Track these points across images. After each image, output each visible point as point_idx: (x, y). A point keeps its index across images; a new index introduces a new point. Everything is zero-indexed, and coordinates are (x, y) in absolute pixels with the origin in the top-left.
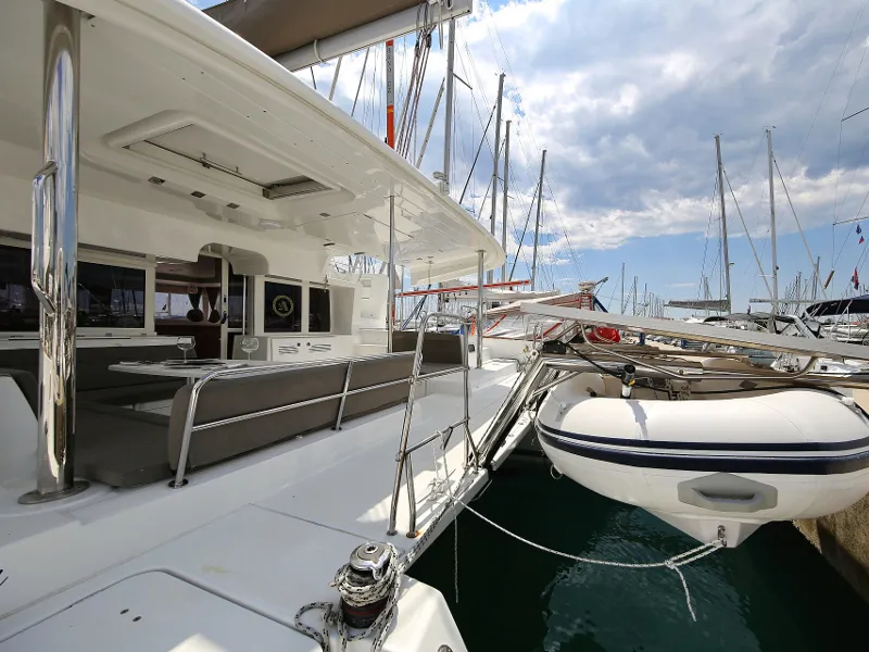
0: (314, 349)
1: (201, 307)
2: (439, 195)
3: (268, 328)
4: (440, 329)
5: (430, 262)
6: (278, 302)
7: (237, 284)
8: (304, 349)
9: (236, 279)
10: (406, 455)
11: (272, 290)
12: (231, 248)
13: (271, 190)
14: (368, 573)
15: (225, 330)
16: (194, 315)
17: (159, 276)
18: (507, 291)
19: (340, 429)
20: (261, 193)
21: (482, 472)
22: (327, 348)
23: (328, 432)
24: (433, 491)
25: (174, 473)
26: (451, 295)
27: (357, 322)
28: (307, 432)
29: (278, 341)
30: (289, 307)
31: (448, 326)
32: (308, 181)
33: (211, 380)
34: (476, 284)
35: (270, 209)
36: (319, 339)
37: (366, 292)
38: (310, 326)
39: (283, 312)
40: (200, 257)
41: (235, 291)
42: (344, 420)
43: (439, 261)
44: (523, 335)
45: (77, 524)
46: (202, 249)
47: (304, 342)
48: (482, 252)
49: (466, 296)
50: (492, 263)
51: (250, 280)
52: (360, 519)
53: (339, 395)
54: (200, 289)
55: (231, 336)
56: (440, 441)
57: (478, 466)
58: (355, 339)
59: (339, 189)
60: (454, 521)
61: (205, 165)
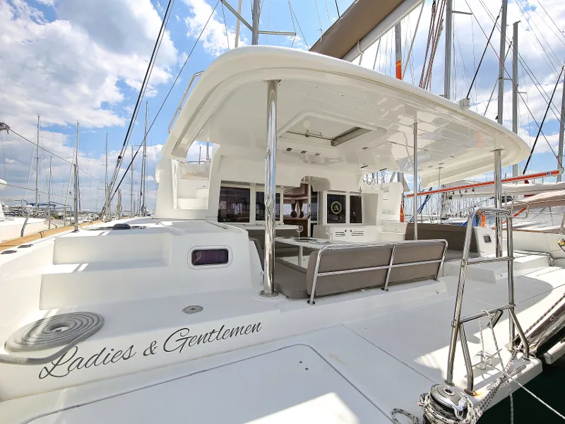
0: (354, 234)
1: (296, 210)
2: (461, 111)
3: (329, 221)
4: (443, 222)
5: (440, 168)
6: (334, 205)
7: (314, 196)
8: (349, 233)
9: (314, 194)
10: (460, 324)
11: (331, 198)
12: (312, 177)
13: (334, 141)
14: (450, 410)
15: (310, 222)
16: (294, 214)
17: (285, 196)
18: (521, 184)
19: (387, 290)
20: (330, 143)
21: (535, 362)
22: (361, 234)
23: (379, 290)
24: (482, 362)
25: (309, 296)
26: (457, 193)
27: (380, 216)
28: (368, 288)
29: (335, 228)
30: (339, 208)
31: (450, 219)
32: (357, 129)
33: (325, 250)
34: (493, 180)
35: (334, 152)
36: (356, 228)
37: (385, 195)
38: (351, 220)
39: (336, 211)
40: (301, 184)
41: (314, 200)
42: (390, 284)
43: (450, 165)
44: (559, 226)
45: (279, 311)
46: (303, 180)
47: (348, 229)
48: (498, 151)
49: (473, 193)
50: (512, 160)
51: (321, 193)
52: (416, 361)
53: (386, 267)
54: (296, 201)
55: (312, 225)
56: (488, 319)
57: (529, 354)
58: (379, 229)
59: (376, 129)
60: (509, 397)
61: (307, 136)
